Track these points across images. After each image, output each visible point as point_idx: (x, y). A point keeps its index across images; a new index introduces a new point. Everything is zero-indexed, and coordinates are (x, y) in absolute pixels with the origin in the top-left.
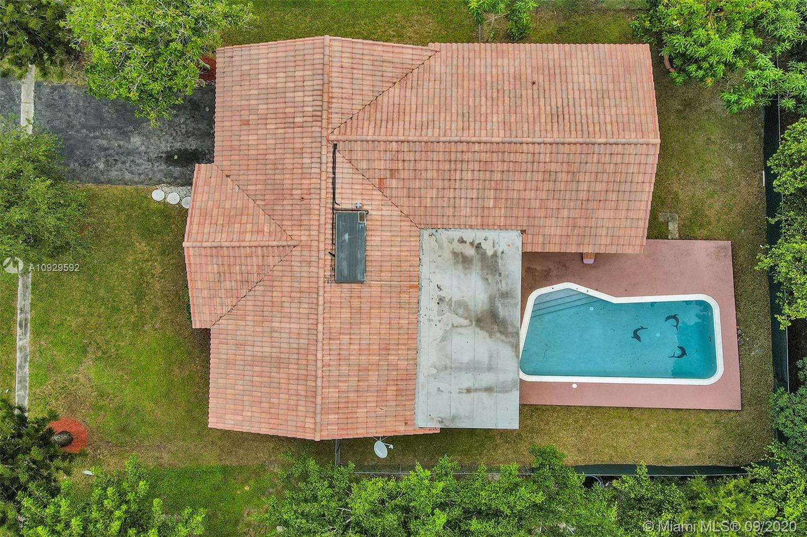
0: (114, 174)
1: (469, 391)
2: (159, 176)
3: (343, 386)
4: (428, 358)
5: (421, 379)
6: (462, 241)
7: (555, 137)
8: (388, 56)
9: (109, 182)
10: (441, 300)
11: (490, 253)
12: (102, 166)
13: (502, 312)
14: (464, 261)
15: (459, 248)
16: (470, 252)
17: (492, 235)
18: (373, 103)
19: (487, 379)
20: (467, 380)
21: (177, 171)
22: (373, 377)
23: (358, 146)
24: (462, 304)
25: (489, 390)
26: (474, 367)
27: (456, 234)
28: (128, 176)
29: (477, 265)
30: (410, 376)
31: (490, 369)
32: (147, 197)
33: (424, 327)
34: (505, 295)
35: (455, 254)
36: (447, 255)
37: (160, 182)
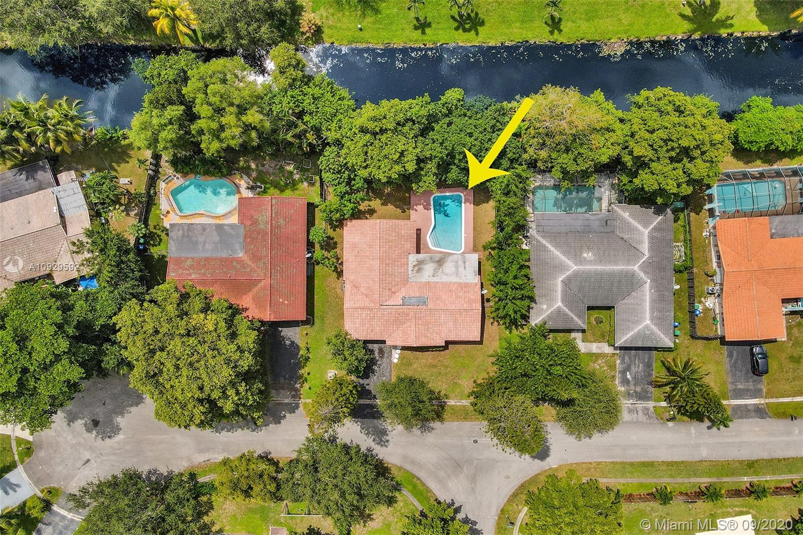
0: (387, 374)
1: (465, 268)
2: (388, 360)
3: (463, 302)
4: (454, 279)
5: (461, 281)
6: (413, 270)
7: (378, 247)
8: (349, 292)
9: (390, 376)
10: (433, 276)
11: (417, 263)
12: (384, 378)
13: (437, 259)
14: (419, 270)
15: (415, 271)
16: (416, 268)
17: (410, 262)
18: (366, 296)
19: (461, 263)
20: (461, 269)
21: (386, 355)
22: (460, 294)
23: (381, 299)
24: (435, 270)
25: (464, 262)
26: (457, 267)
27: (410, 272)
28: (388, 370)
29: (420, 266)
30: (460, 284)
31: (457, 262)
32: (396, 364)
33: (443, 280)
34: (431, 258)
35: (417, 272)
36: (417, 274)
37: (390, 360)
